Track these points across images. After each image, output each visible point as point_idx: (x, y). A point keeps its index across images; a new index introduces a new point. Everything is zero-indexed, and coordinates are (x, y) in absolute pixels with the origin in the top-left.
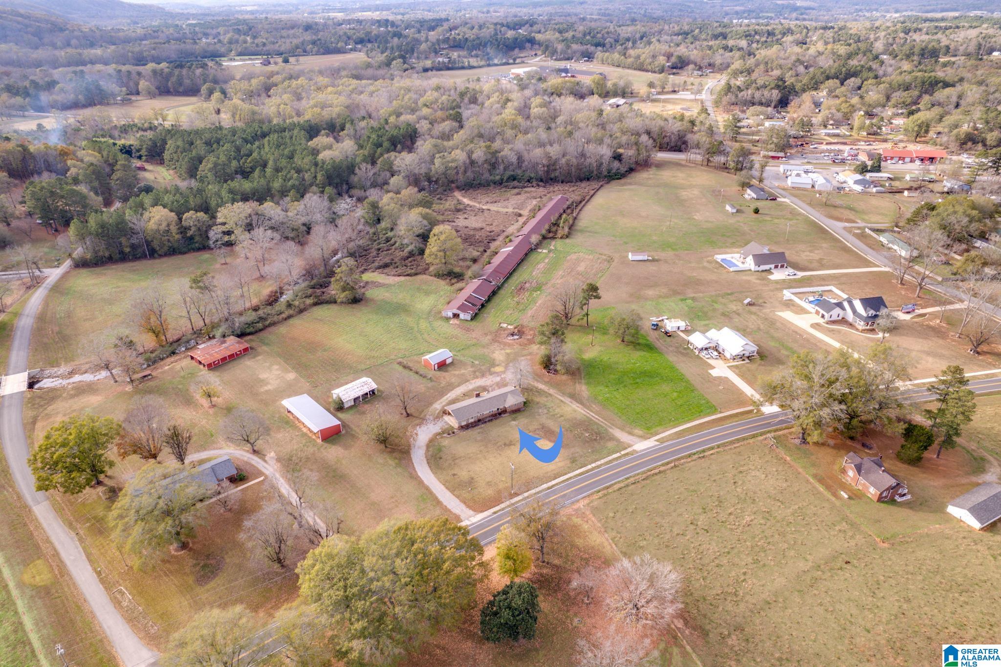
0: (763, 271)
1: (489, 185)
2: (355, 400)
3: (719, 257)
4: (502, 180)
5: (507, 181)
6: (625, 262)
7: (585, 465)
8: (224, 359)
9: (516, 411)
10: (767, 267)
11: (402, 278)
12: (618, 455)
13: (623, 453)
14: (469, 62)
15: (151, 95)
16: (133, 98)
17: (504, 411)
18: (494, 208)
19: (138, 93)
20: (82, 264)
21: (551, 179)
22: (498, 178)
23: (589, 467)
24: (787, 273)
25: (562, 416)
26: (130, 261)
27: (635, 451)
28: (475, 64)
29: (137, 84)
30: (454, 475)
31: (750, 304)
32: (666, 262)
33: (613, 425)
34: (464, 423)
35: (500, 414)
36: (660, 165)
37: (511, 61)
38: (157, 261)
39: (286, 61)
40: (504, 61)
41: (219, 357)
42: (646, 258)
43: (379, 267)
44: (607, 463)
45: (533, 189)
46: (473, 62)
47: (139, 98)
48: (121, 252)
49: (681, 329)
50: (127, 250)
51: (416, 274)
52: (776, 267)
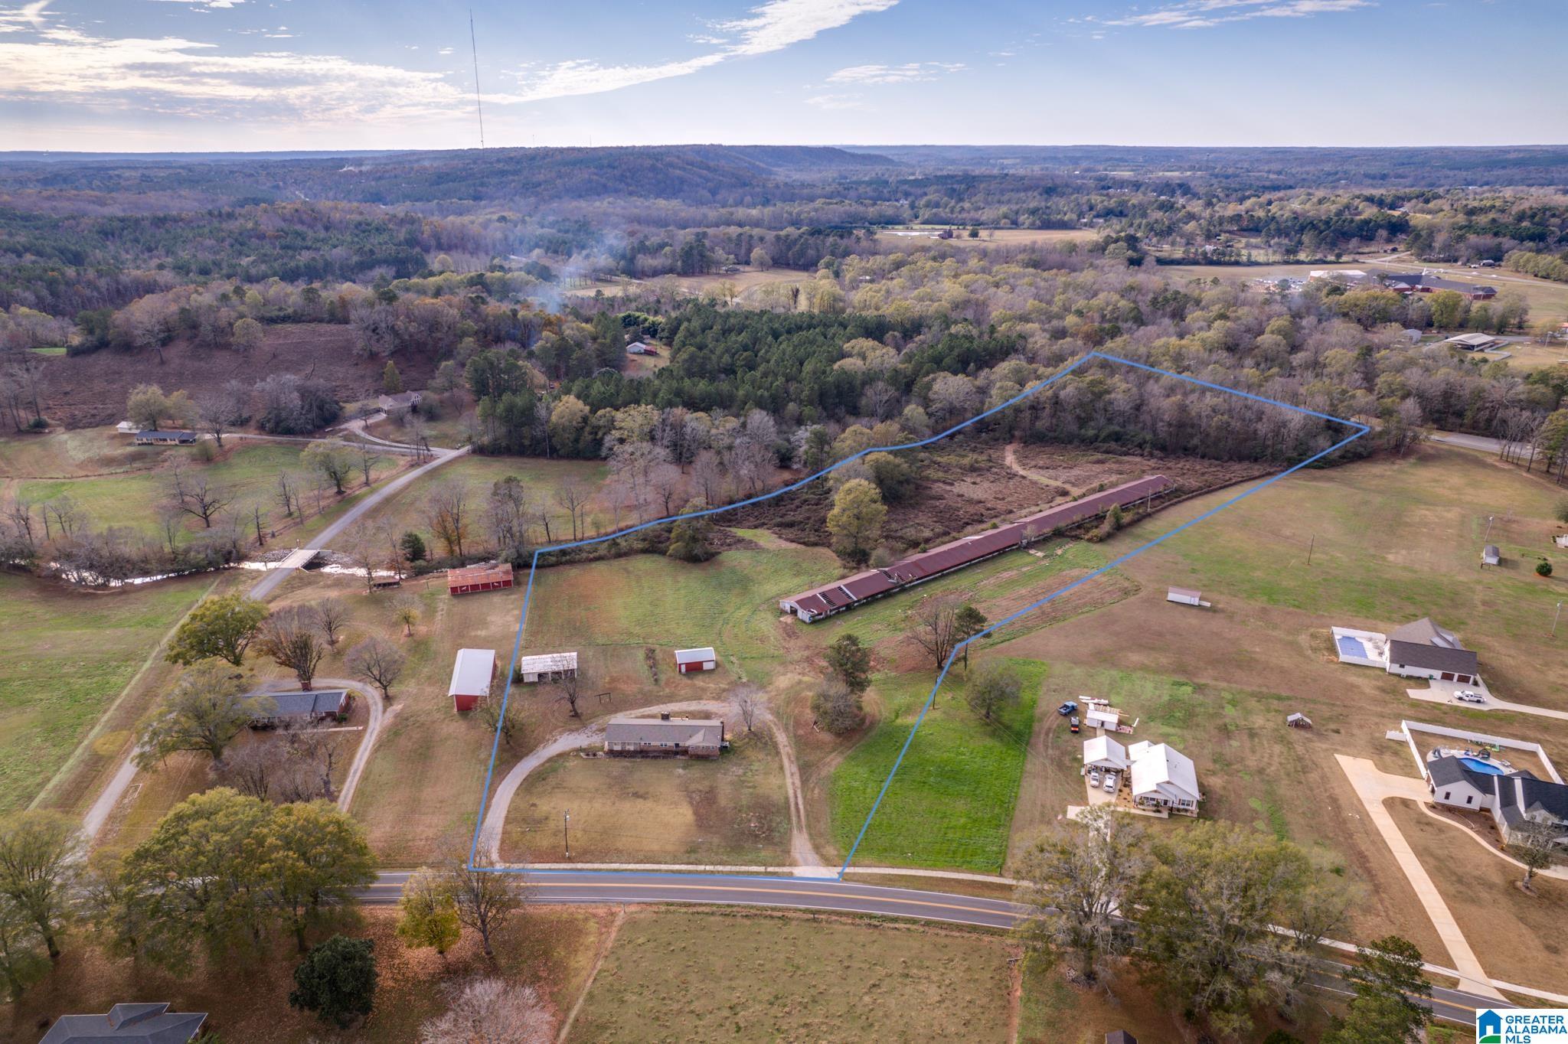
0: (1409, 678)
1: (1070, 442)
2: (540, 675)
3: (1339, 632)
4: (1096, 437)
5: (1104, 441)
6: (1157, 600)
7: (699, 863)
8: (475, 587)
9: (701, 757)
10: (1424, 672)
11: (794, 545)
12: (762, 869)
13: (770, 869)
14: (1250, 255)
15: (763, 266)
16: (740, 268)
17: (685, 752)
18: (1033, 475)
19: (748, 263)
20: (480, 451)
21: (1185, 449)
22: (1091, 432)
23: (701, 868)
24: (1458, 694)
25: (755, 787)
26: (528, 456)
27: (790, 875)
28: (1261, 259)
29: (749, 251)
30: (534, 805)
31: (1297, 724)
32: (1231, 617)
33: (809, 826)
34: (617, 748)
35: (677, 753)
36: (1427, 458)
37: (1331, 258)
38: (554, 462)
39: (974, 235)
40: (1318, 256)
41: (470, 582)
42: (1196, 601)
43: (780, 525)
44: (730, 873)
45: (1138, 459)
46: (1259, 255)
47: (747, 268)
48: (522, 445)
49: (1107, 726)
50: (527, 442)
51: (815, 544)
52: (1447, 677)
